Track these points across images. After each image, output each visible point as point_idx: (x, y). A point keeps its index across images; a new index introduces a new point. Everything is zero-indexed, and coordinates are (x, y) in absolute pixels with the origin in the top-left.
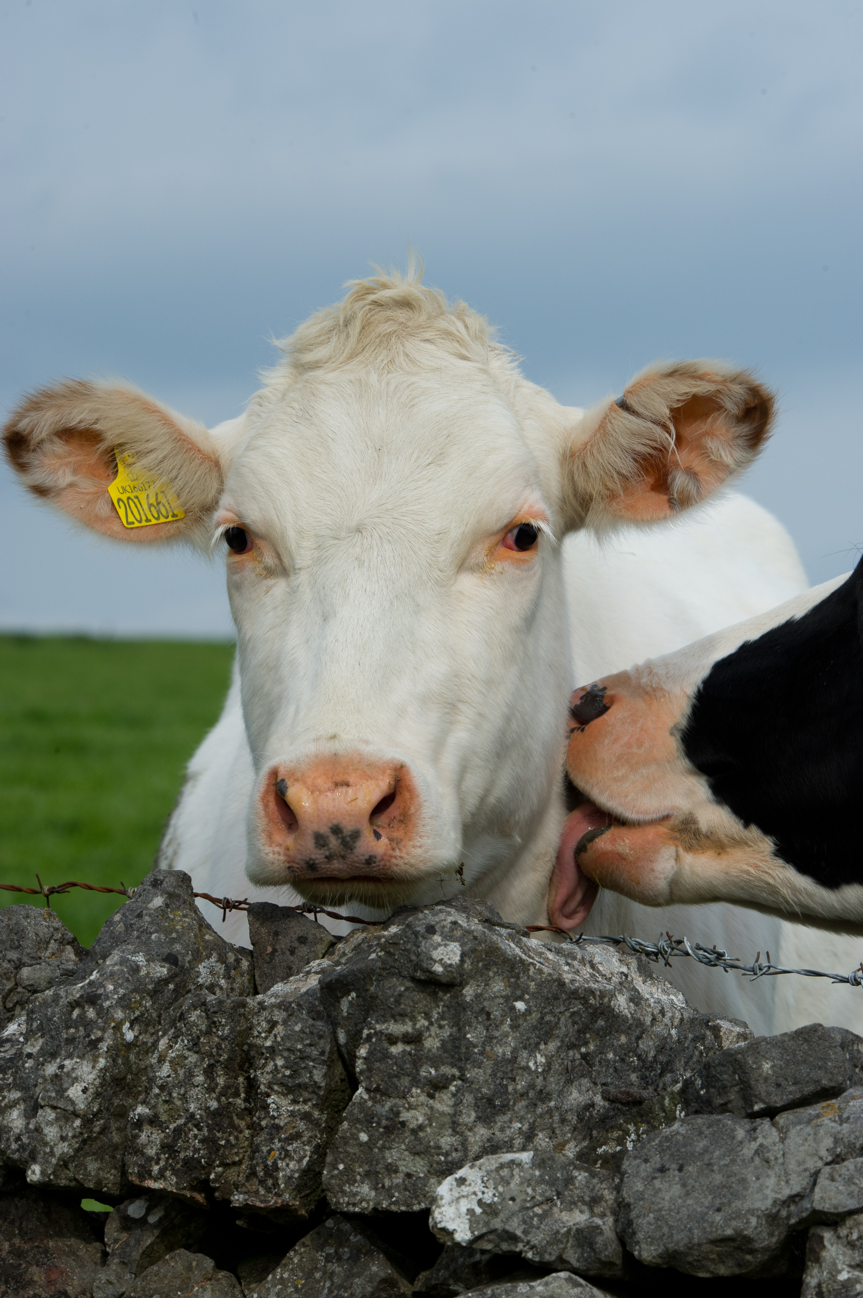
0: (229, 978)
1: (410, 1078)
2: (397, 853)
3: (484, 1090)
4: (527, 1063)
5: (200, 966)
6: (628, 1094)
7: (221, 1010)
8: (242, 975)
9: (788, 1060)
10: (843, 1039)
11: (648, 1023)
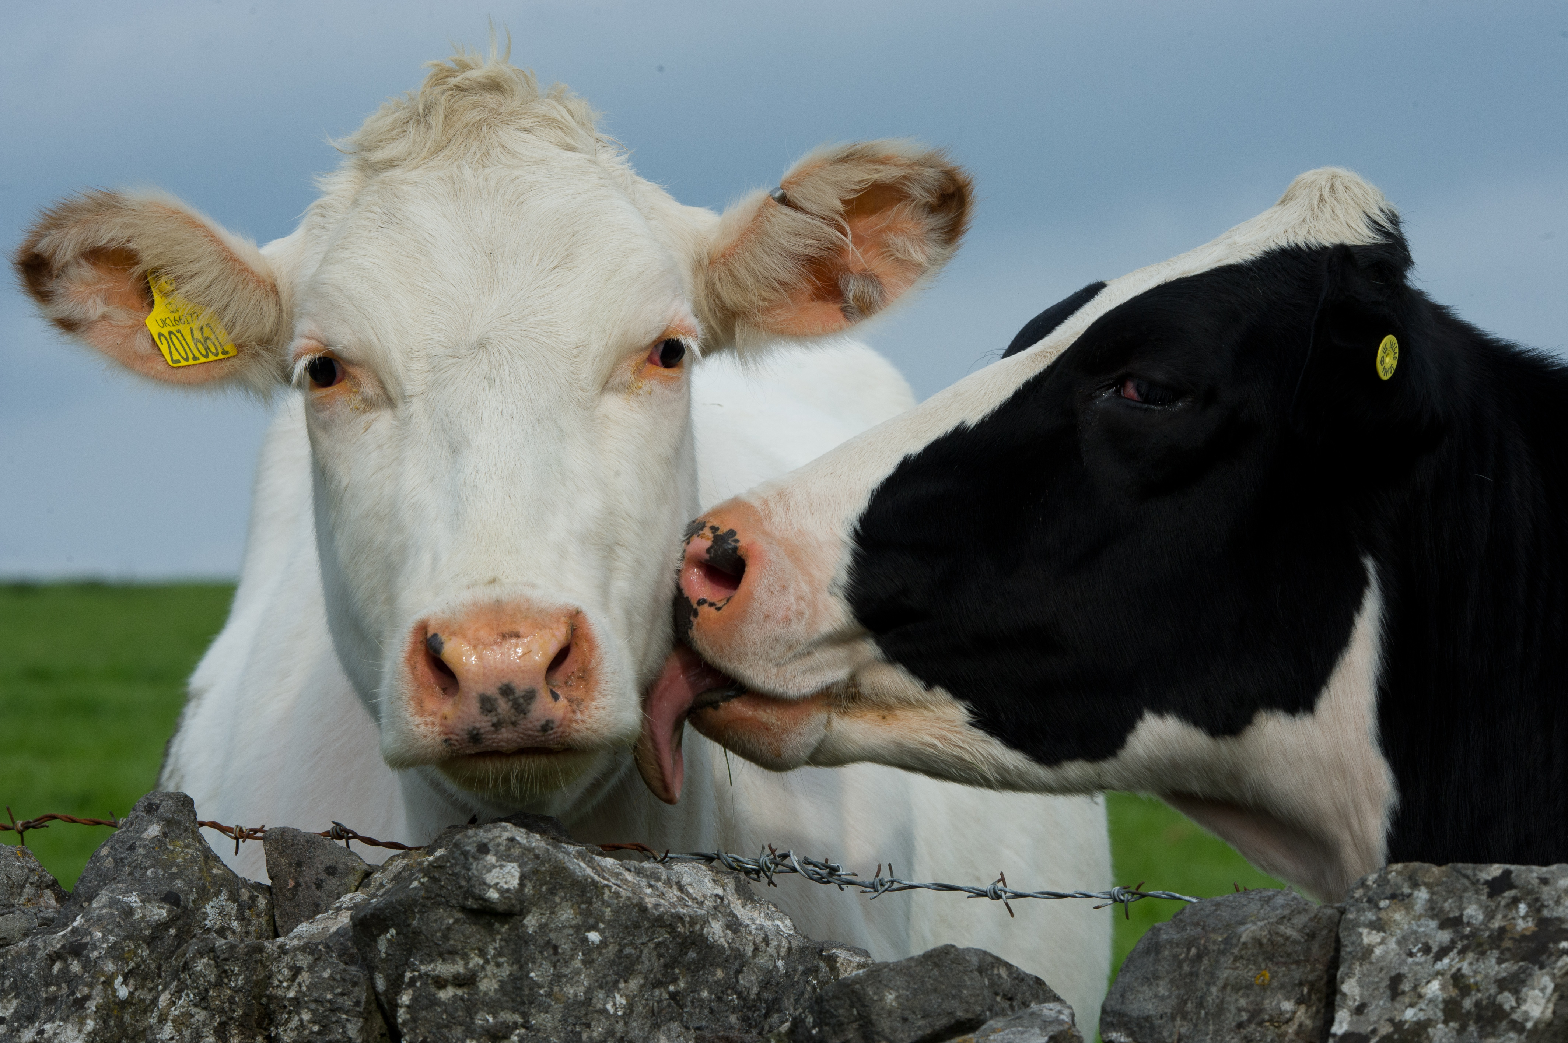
0: (243, 919)
2: (579, 716)
3: (553, 1039)
4: (604, 1005)
5: (207, 906)
6: (727, 1039)
7: (233, 956)
8: (259, 916)
9: (915, 990)
10: (980, 961)
11: (750, 954)
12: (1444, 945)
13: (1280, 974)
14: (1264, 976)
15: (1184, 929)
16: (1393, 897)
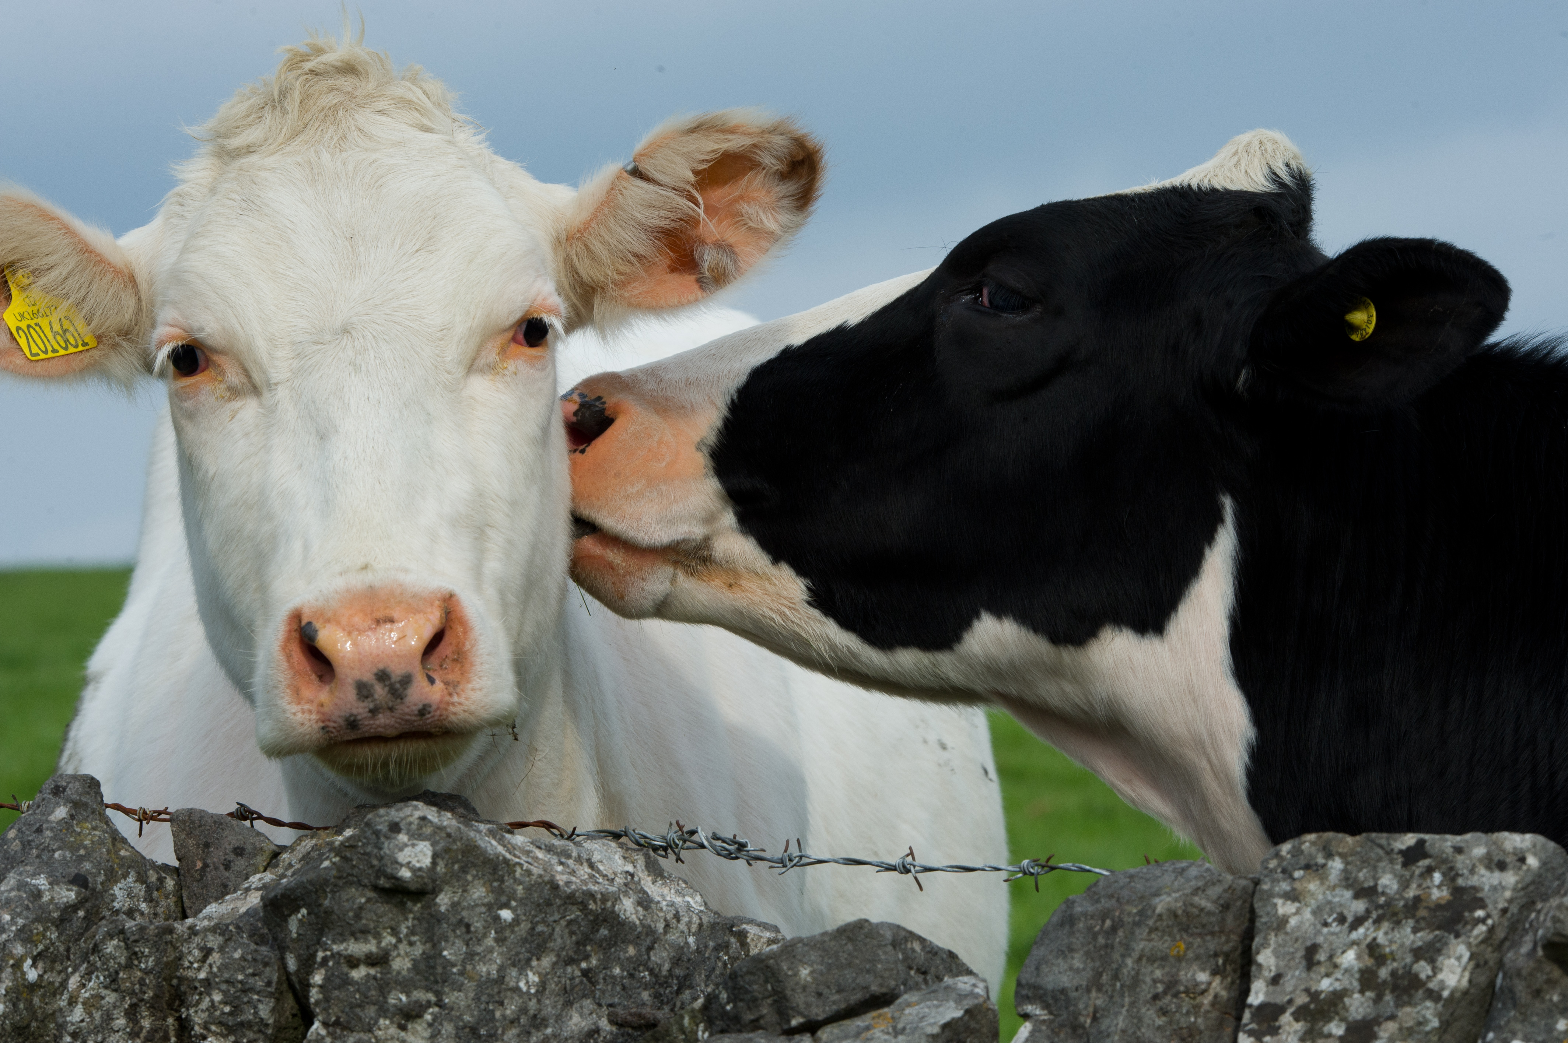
0: (151, 901)
1: (376, 1007)
2: (455, 698)
3: (467, 1018)
4: (517, 983)
5: (115, 888)
6: (640, 1015)
7: (143, 938)
8: (167, 897)
9: (830, 964)
10: (894, 935)
11: (661, 930)
12: (1359, 915)
13: (1195, 946)
14: (1179, 947)
15: (1098, 901)
16: (1307, 867)
